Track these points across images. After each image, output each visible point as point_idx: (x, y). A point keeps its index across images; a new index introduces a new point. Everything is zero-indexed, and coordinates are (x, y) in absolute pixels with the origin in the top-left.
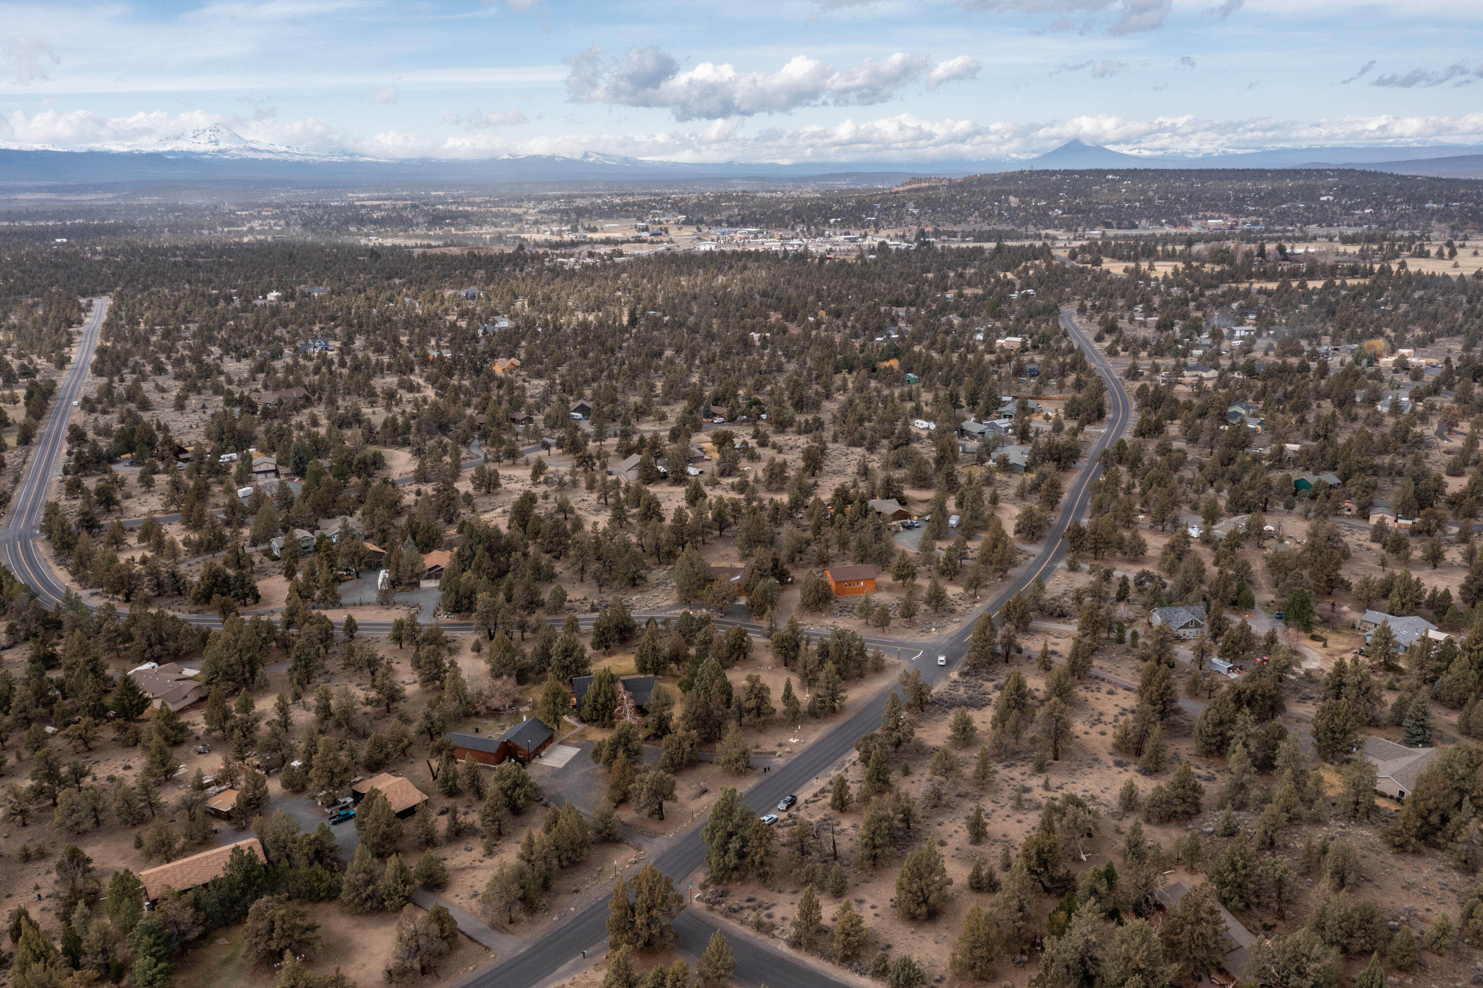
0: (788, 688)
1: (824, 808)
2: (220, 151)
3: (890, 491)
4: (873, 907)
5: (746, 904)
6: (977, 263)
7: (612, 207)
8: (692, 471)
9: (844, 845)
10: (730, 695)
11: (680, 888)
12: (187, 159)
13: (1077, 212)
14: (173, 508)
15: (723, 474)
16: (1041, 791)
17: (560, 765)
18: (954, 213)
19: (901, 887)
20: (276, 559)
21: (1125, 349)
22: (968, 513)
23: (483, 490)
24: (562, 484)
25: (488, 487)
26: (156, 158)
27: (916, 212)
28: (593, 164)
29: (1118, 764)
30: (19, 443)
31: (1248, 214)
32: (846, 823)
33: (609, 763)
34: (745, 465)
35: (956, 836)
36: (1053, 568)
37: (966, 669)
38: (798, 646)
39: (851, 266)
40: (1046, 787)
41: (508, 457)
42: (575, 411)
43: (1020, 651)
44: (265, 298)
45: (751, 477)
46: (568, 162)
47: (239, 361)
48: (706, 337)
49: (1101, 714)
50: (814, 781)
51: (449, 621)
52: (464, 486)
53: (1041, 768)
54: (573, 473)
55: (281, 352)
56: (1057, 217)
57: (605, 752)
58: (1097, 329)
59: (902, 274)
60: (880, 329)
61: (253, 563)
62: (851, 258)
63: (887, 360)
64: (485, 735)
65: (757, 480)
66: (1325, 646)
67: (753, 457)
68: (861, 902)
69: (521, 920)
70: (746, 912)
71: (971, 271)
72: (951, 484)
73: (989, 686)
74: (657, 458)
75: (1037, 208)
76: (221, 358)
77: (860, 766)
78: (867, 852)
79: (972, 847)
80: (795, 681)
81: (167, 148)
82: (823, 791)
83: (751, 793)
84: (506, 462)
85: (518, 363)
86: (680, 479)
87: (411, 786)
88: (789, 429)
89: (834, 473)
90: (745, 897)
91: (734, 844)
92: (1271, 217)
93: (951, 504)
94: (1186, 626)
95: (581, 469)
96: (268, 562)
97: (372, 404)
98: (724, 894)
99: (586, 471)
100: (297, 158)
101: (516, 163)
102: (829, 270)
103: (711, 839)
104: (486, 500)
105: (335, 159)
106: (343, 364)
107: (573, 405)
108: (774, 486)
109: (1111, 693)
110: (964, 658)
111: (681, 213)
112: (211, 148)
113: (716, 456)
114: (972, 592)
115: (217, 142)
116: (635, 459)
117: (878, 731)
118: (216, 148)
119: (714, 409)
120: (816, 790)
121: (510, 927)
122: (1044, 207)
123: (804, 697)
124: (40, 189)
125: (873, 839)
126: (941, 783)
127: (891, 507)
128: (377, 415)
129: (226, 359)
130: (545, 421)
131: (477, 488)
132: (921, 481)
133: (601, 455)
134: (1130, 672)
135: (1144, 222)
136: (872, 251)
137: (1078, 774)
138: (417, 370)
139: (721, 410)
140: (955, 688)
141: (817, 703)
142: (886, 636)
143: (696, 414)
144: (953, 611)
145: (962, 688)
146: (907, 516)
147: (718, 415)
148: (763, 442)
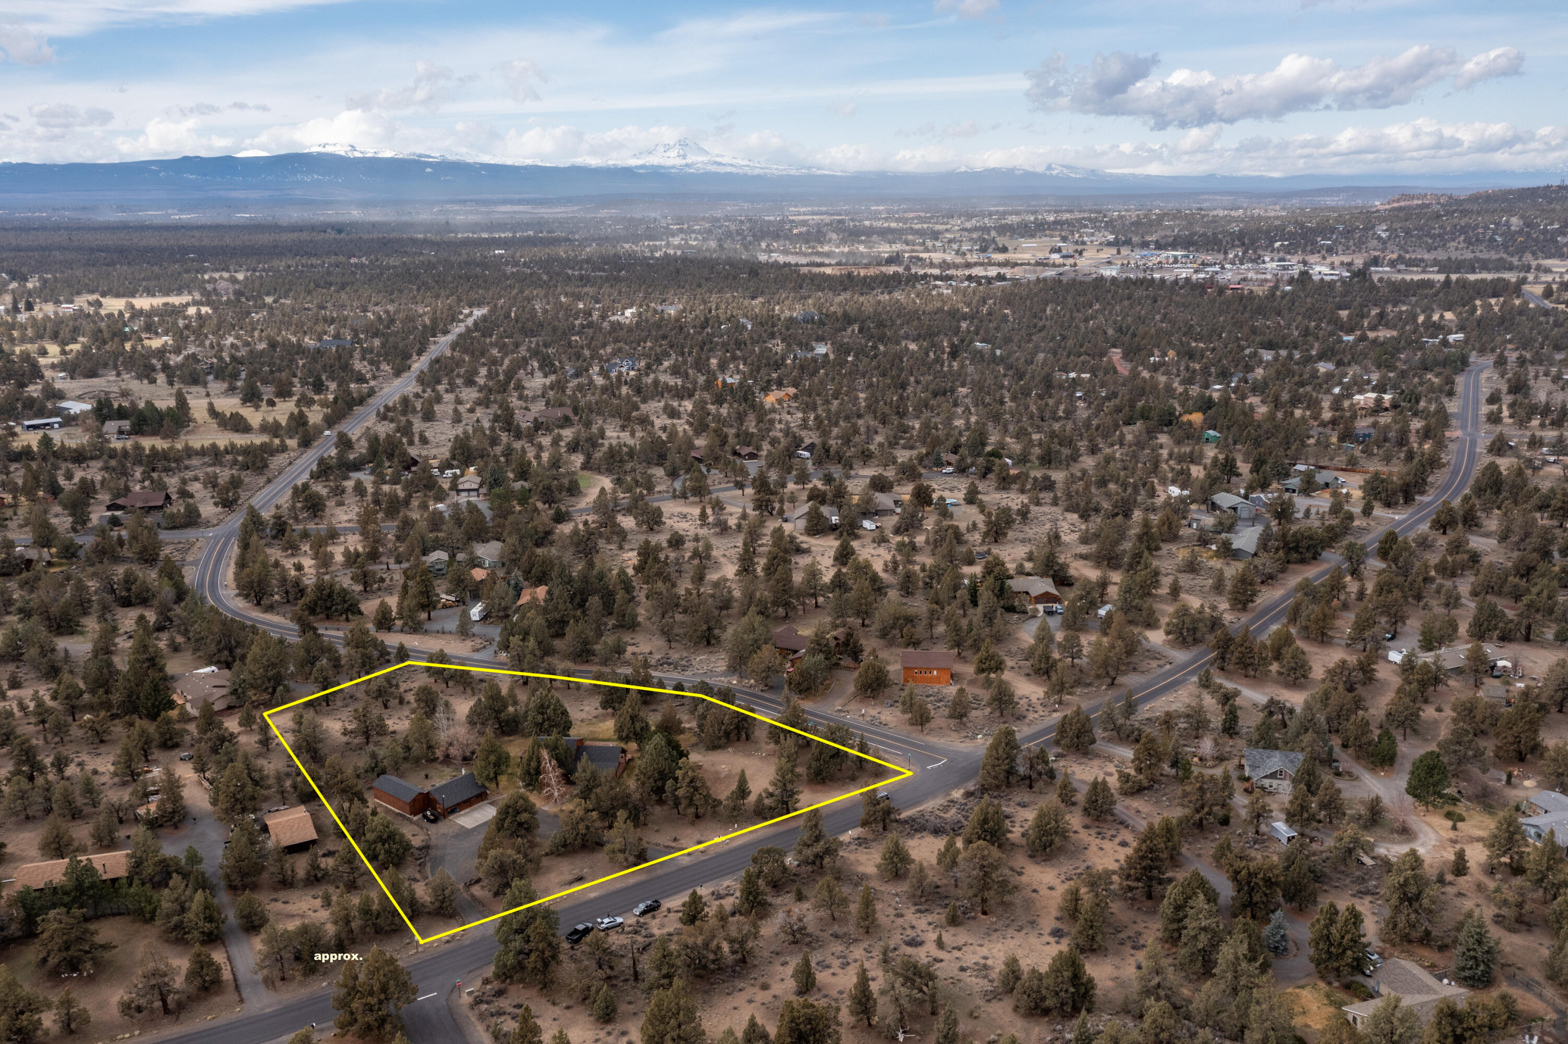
0: (742, 781)
2: (687, 165)
3: (1051, 568)
6: (1414, 299)
7: (1041, 225)
12: (657, 174)
21: (1514, 415)
26: (628, 172)
28: (1057, 177)
34: (930, 523)
36: (1180, 683)
37: (977, 788)
41: (694, 495)
43: (1053, 776)
44: (623, 314)
46: (1029, 175)
47: (545, 376)
51: (504, 660)
54: (743, 517)
55: (588, 370)
58: (1502, 387)
62: (1259, 291)
63: (1192, 412)
66: (1454, 828)
69: (293, 978)
81: (640, 162)
84: (692, 499)
85: (795, 393)
86: (847, 532)
87: (310, 823)
88: (1013, 486)
91: (515, 943)
94: (1273, 776)
97: (622, 427)
100: (757, 172)
101: (973, 176)
105: (793, 172)
111: (1111, 233)
112: (680, 162)
114: (1056, 697)
115: (684, 157)
118: (683, 162)
121: (278, 983)
124: (520, 202)
127: (1040, 587)
129: (536, 374)
136: (1290, 281)
139: (953, 458)
140: (945, 809)
141: (767, 802)
142: (922, 737)
143: (926, 462)
144: (1021, 718)
145: (954, 811)
146: (1056, 599)
147: (949, 464)
148: (971, 499)
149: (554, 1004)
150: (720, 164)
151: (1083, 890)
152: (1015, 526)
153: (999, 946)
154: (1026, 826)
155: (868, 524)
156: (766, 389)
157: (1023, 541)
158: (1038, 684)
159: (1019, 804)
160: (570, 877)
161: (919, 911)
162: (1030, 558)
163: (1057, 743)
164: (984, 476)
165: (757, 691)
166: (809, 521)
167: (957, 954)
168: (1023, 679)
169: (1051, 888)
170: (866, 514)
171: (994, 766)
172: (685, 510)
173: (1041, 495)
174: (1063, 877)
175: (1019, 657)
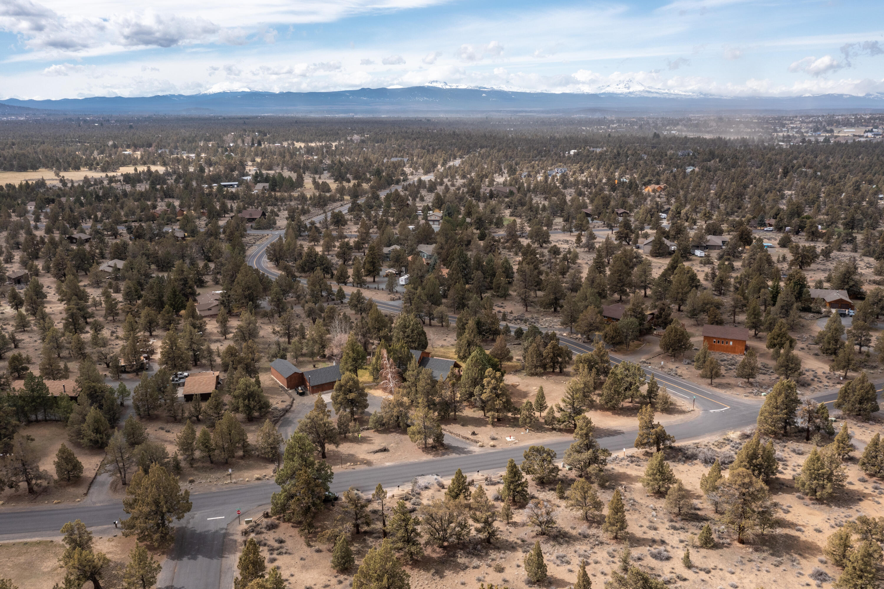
41: (576, 230)
42: (663, 212)
84: (574, 232)
88: (820, 239)
118: (628, 91)
121: (120, 486)
139: (773, 221)
140: (720, 445)
141: (558, 415)
142: (710, 388)
143: (752, 222)
144: (805, 385)
145: (728, 447)
146: (849, 306)
147: (770, 225)
148: (783, 244)
149: (309, 546)
150: (649, 92)
151: (854, 537)
152: (818, 261)
153: (752, 577)
154: (799, 471)
155: (698, 253)
156: (646, 184)
157: (824, 270)
158: (825, 362)
159: (794, 451)
160: (377, 448)
161: (675, 528)
162: (829, 280)
163: (839, 406)
164: (797, 233)
165: (580, 342)
166: (654, 246)
167: (703, 575)
168: (811, 357)
169: (819, 531)
170: (698, 247)
171: (771, 414)
172: (568, 238)
173: (844, 245)
174: (833, 523)
175: (810, 342)
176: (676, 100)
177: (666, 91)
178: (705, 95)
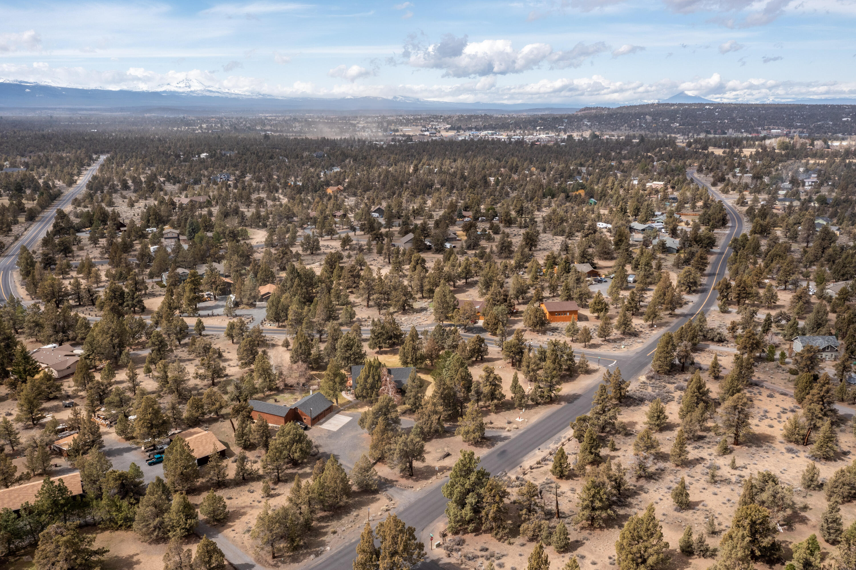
0: (516, 380)
1: (545, 473)
2: (191, 92)
3: (585, 258)
4: (594, 563)
5: (480, 554)
6: (629, 148)
7: (408, 120)
8: (448, 245)
9: (565, 507)
10: (470, 382)
11: (422, 536)
13: (688, 125)
14: (106, 256)
15: (469, 248)
16: (729, 469)
17: (335, 429)
18: (612, 124)
19: (621, 548)
20: (164, 286)
21: (734, 190)
22: (642, 273)
23: (309, 252)
24: (361, 249)
25: (312, 249)
27: (589, 124)
29: (790, 450)
30: (27, 220)
31: (797, 127)
32: (565, 486)
33: (371, 429)
34: (483, 243)
35: (661, 503)
36: (707, 311)
37: (652, 374)
38: (522, 353)
39: (550, 147)
40: (734, 467)
41: (328, 235)
42: (374, 212)
43: (693, 363)
44: (199, 156)
45: (488, 250)
47: (174, 184)
48: (461, 178)
49: (766, 412)
50: (537, 451)
51: (271, 327)
52: (296, 249)
53: (726, 451)
54: (369, 244)
55: (200, 181)
56: (676, 127)
57: (369, 421)
58: (712, 180)
59: (582, 152)
60: (571, 176)
61: (147, 288)
62: (550, 144)
63: (577, 190)
64: (282, 404)
65: (492, 252)
67: (489, 239)
68: (583, 557)
70: (480, 560)
71: (624, 152)
72: (628, 257)
73: (671, 387)
74: (425, 237)
75: (664, 122)
76: (164, 183)
77: (574, 441)
78: (587, 513)
79: (676, 514)
80: (521, 377)
82: (544, 459)
83: (485, 458)
84: (326, 237)
85: (341, 188)
86: (440, 249)
87: (214, 439)
88: (513, 225)
89: (544, 249)
90: (479, 547)
91: (471, 499)
92: (812, 129)
93: (629, 268)
94: (823, 350)
95: (374, 243)
96: (157, 288)
97: (248, 206)
98: (461, 543)
99: (377, 243)
100: (233, 96)
102: (536, 149)
103: (451, 494)
104: (310, 257)
106: (236, 187)
107: (373, 208)
108: (503, 255)
109: (770, 396)
110: (650, 366)
111: (448, 124)
113: (465, 238)
114: (649, 323)
116: (411, 236)
117: (589, 414)
118: (189, 90)
119: (464, 213)
120: (539, 459)
121: (272, 561)
122: (667, 122)
123: (528, 388)
125: (592, 502)
126: (645, 458)
127: (586, 268)
128: (249, 212)
129: (167, 183)
130: (355, 217)
131: (305, 250)
132: (607, 255)
133: (389, 235)
134: (782, 382)
135: (730, 130)
136: (563, 141)
137: (757, 457)
138: (280, 191)
143: (452, 215)
146: (597, 274)
150: (211, 91)
160: (439, 455)
176: (236, 100)
177: (227, 91)
178: (263, 95)
